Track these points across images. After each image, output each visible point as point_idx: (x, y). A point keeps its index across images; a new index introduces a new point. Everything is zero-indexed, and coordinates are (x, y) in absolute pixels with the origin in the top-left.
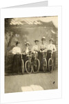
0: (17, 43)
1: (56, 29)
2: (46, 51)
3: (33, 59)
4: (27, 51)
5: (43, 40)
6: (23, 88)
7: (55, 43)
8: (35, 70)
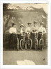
0: (13, 24)
1: (46, 15)
2: (37, 32)
3: (26, 38)
4: (22, 32)
5: (35, 23)
6: (18, 62)
7: (45, 26)
8: (28, 48)
